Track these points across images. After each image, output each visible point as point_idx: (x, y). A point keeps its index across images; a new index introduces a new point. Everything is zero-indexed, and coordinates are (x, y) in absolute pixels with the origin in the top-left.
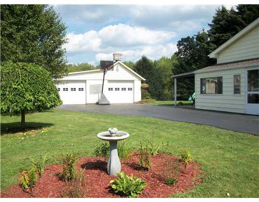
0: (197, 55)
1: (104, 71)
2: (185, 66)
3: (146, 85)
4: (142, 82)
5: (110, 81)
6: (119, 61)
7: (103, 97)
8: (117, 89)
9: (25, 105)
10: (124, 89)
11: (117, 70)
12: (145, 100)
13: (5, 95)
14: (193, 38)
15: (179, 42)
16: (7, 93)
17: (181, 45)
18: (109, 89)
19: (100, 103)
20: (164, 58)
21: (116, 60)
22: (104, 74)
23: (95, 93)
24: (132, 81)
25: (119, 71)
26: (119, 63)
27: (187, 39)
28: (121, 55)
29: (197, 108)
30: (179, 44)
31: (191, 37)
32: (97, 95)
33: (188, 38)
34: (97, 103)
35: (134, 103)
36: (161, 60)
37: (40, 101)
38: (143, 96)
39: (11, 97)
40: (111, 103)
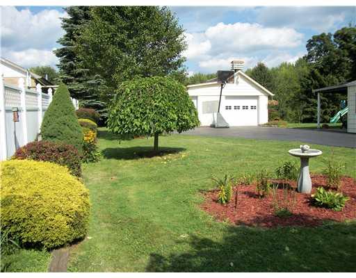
0: (336, 59)
1: (222, 85)
2: (319, 74)
3: (275, 102)
4: (270, 97)
5: (228, 97)
6: (239, 71)
7: (220, 118)
8: (237, 108)
9: (168, 125)
10: (245, 108)
11: (237, 83)
12: (273, 122)
13: (146, 113)
14: (330, 35)
15: (310, 41)
16: (148, 111)
17: (312, 45)
18: (227, 108)
19: (216, 126)
20: (286, 64)
21: (236, 70)
22: (222, 88)
23: (209, 112)
24: (257, 97)
25: (239, 84)
26: (239, 74)
27: (322, 38)
28: (242, 63)
29: (350, 131)
30: (310, 44)
31: (327, 34)
32: (211, 115)
33: (323, 35)
34: (213, 126)
35: (259, 125)
36: (281, 67)
37: (184, 120)
38: (271, 117)
39: (152, 115)
40: (230, 125)
